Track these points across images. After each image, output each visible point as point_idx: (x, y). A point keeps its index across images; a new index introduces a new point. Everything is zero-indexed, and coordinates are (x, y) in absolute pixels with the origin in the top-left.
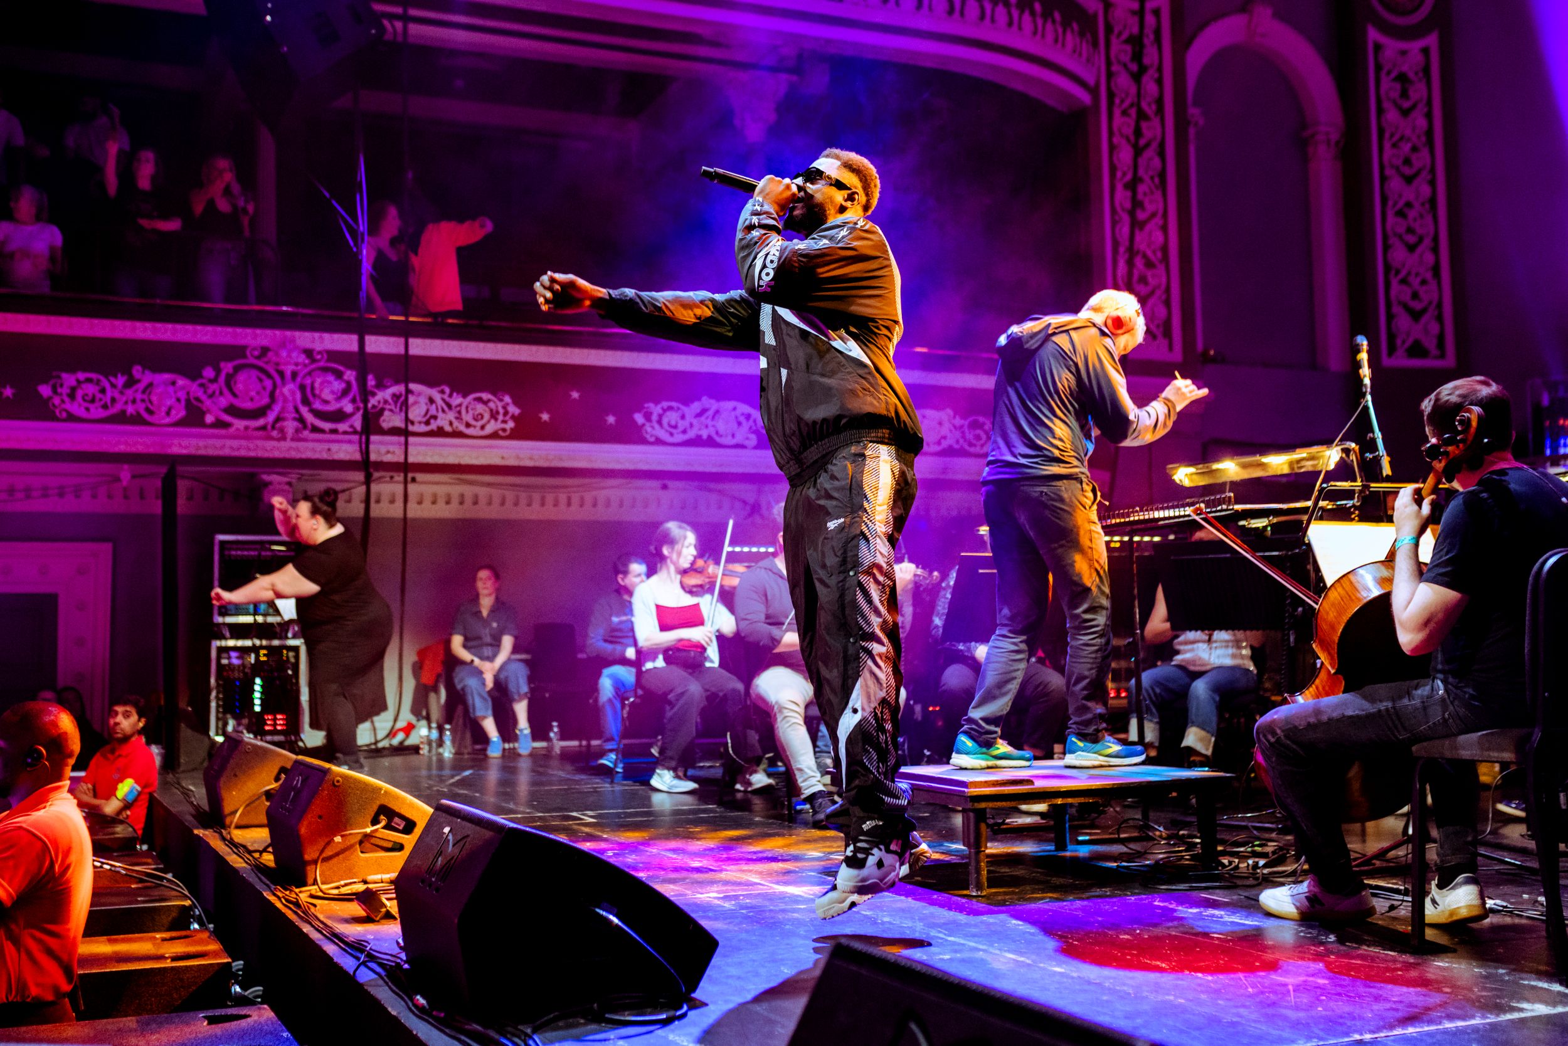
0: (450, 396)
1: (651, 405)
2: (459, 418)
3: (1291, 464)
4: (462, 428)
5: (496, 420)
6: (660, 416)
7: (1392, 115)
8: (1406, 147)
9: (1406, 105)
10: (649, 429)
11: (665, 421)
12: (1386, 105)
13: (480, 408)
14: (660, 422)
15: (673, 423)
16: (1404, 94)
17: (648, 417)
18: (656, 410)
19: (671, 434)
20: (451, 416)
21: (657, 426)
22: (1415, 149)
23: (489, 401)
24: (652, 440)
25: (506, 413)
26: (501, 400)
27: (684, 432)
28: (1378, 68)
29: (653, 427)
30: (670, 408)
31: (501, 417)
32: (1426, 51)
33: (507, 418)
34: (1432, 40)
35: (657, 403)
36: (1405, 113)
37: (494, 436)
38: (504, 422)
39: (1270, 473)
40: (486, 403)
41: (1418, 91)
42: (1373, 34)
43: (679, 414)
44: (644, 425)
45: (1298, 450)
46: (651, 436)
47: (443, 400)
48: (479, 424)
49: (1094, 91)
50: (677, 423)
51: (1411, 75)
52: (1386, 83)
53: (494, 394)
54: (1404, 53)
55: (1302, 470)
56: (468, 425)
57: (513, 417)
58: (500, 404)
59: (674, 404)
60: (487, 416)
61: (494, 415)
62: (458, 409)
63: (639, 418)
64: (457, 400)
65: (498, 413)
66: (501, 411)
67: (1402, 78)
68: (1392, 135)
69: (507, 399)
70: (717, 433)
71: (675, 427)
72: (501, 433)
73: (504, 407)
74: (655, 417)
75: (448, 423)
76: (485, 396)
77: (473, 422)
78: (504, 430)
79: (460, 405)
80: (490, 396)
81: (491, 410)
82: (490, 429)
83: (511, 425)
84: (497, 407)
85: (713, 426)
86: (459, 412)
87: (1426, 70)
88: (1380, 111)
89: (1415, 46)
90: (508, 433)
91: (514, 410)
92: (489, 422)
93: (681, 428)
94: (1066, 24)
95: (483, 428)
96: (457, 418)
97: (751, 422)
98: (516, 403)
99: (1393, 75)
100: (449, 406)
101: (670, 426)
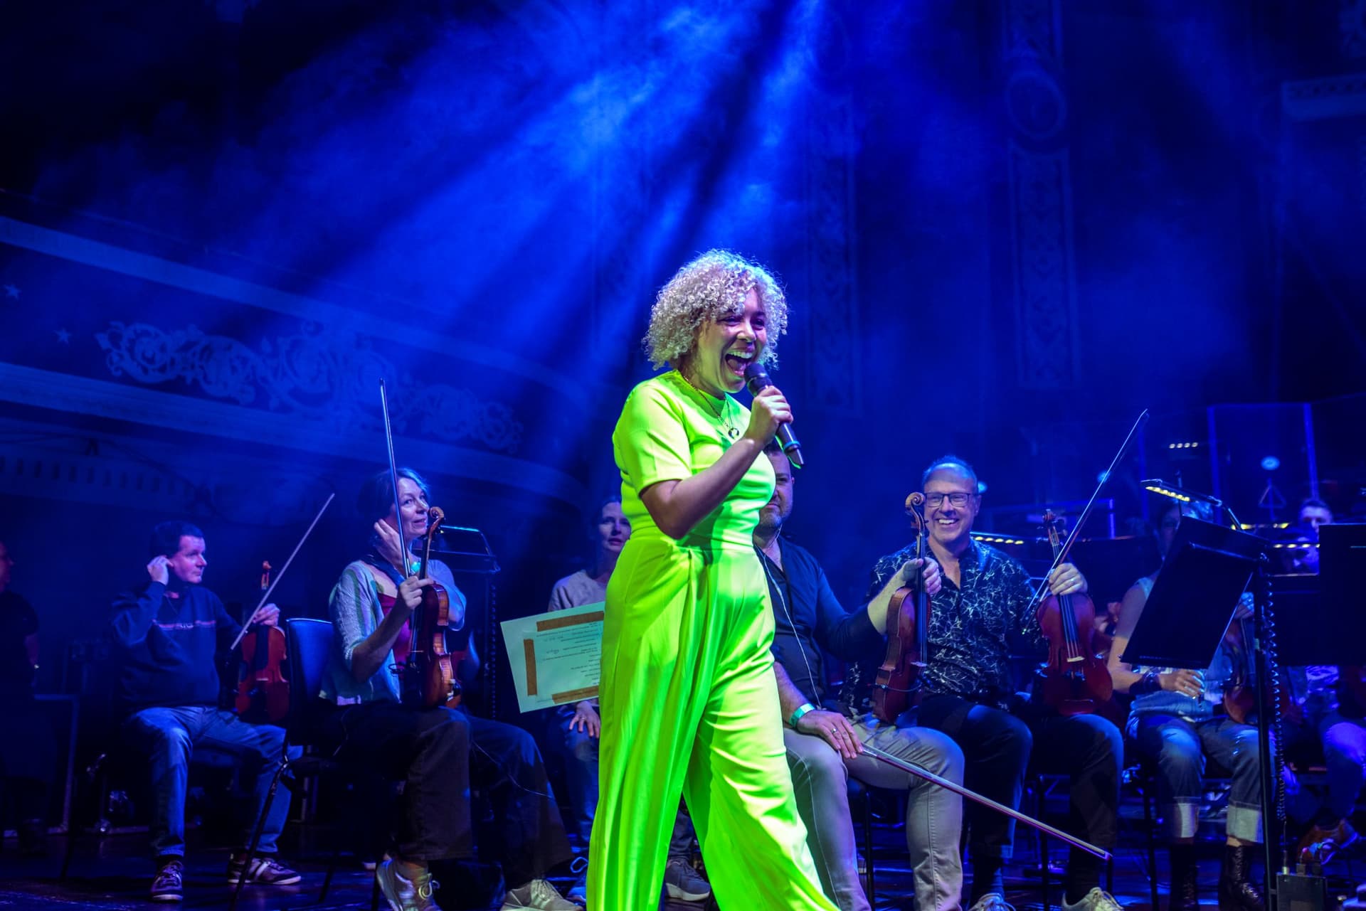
1: (120, 325)
6: (132, 342)
10: (116, 359)
11: (138, 350)
14: (131, 350)
15: (149, 354)
17: (115, 339)
18: (126, 332)
19: (145, 371)
21: (126, 355)
24: (118, 374)
27: (163, 370)
29: (121, 357)
30: (147, 333)
35: (127, 322)
43: (157, 343)
44: (109, 351)
46: (119, 370)
50: (153, 355)
59: (151, 329)
63: (103, 341)
70: (205, 377)
74: (124, 343)
85: (202, 367)
93: (158, 364)
97: (249, 369)
101: (144, 357)
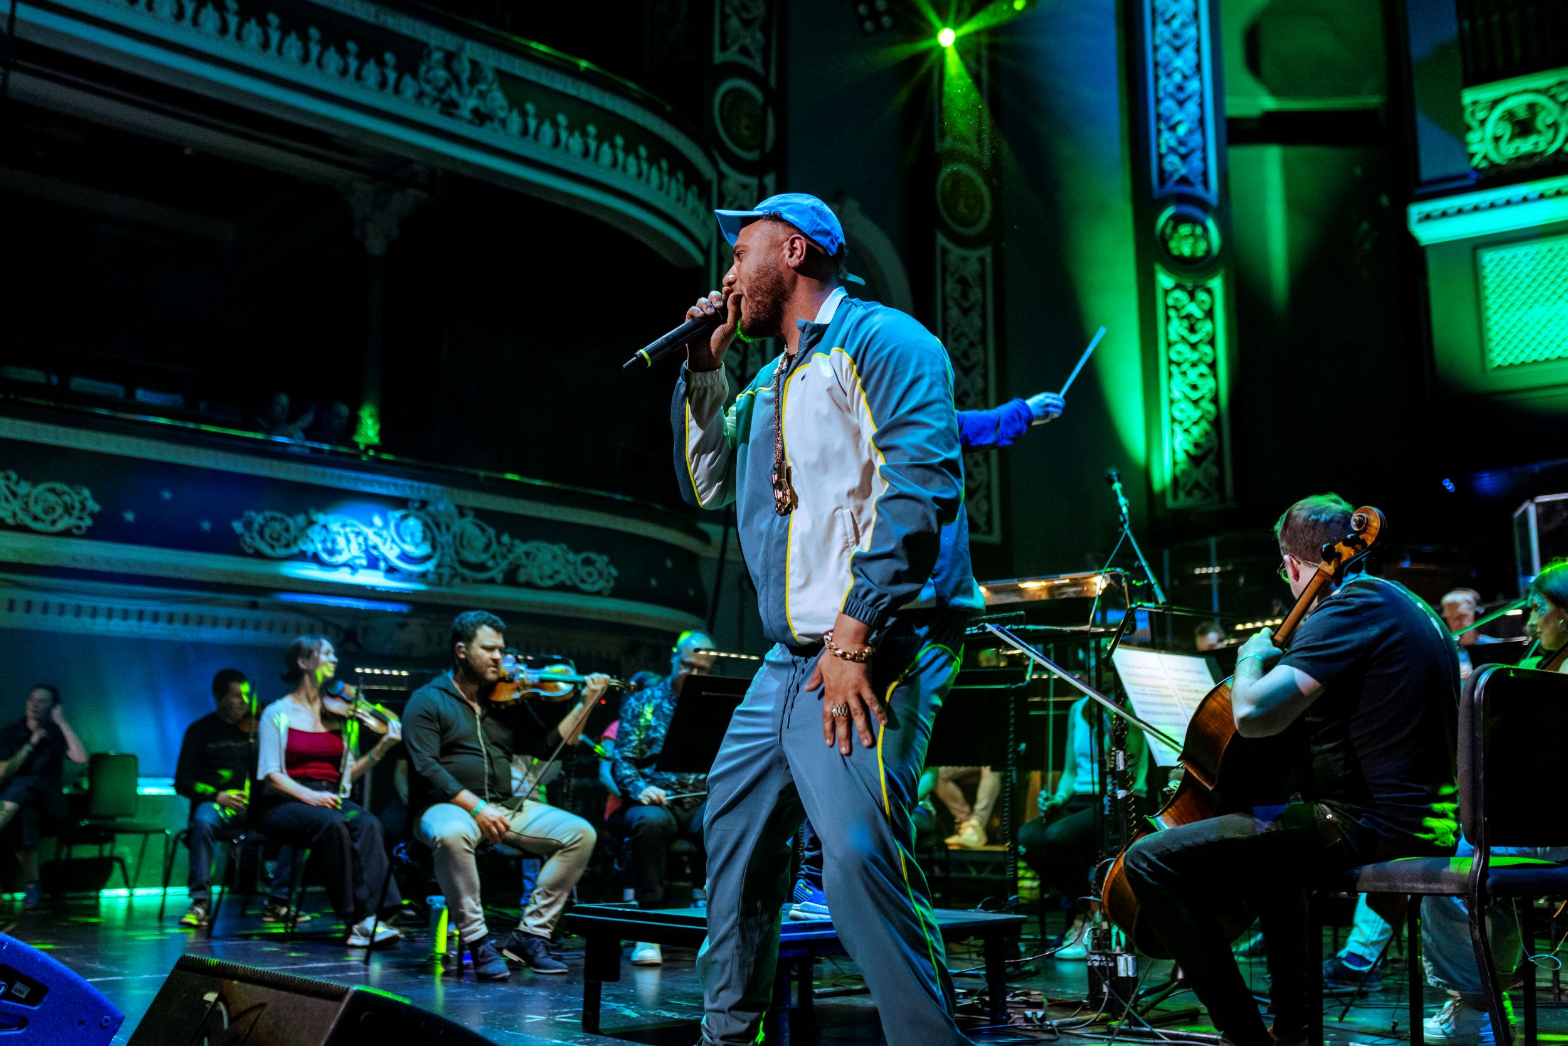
0: (17, 483)
1: (253, 514)
2: (26, 508)
3: (1051, 590)
4: (29, 522)
5: (70, 514)
6: (262, 526)
7: (954, 312)
8: (965, 342)
9: (966, 305)
10: (248, 540)
11: (267, 532)
12: (950, 303)
13: (52, 498)
14: (261, 533)
15: (276, 535)
16: (965, 295)
17: (248, 525)
18: (259, 519)
19: (273, 547)
20: (16, 505)
21: (256, 536)
22: (972, 345)
23: (64, 493)
24: (251, 551)
25: (83, 508)
26: (79, 494)
27: (287, 546)
28: (945, 269)
29: (252, 538)
30: (274, 519)
31: (76, 513)
32: (982, 260)
33: (85, 515)
34: (987, 252)
35: (259, 511)
36: (965, 312)
37: (67, 533)
38: (81, 518)
39: (1027, 598)
40: (59, 494)
41: (975, 294)
42: (941, 240)
43: (283, 526)
44: (242, 535)
45: (1062, 576)
46: (250, 547)
47: (8, 487)
48: (49, 518)
49: (706, 252)
50: (280, 535)
51: (971, 280)
52: (950, 285)
53: (70, 485)
54: (965, 259)
55: (1064, 597)
56: (36, 518)
57: (92, 515)
58: (76, 498)
59: (278, 515)
60: (59, 510)
61: (68, 510)
62: (25, 499)
63: (238, 526)
64: (24, 488)
65: (73, 507)
66: (77, 505)
67: (963, 281)
68: (954, 330)
69: (86, 493)
71: (278, 540)
72: (75, 531)
73: (82, 503)
74: (256, 527)
75: (10, 514)
76: (58, 486)
77: (42, 516)
78: (79, 528)
79: (28, 496)
80: (65, 488)
81: (65, 504)
82: (61, 526)
83: (88, 522)
84: (73, 500)
85: (320, 542)
86: (26, 503)
87: (982, 277)
88: (945, 308)
89: (974, 254)
90: (83, 531)
91: (93, 506)
92: (61, 517)
93: (283, 541)
94: (687, 186)
95: (53, 522)
96: (23, 510)
97: (361, 539)
98: (95, 498)
99: (957, 276)
100: (14, 494)
101: (271, 537)
